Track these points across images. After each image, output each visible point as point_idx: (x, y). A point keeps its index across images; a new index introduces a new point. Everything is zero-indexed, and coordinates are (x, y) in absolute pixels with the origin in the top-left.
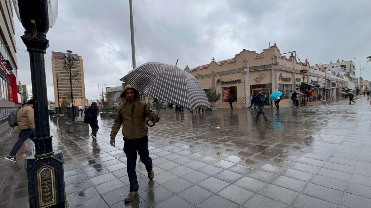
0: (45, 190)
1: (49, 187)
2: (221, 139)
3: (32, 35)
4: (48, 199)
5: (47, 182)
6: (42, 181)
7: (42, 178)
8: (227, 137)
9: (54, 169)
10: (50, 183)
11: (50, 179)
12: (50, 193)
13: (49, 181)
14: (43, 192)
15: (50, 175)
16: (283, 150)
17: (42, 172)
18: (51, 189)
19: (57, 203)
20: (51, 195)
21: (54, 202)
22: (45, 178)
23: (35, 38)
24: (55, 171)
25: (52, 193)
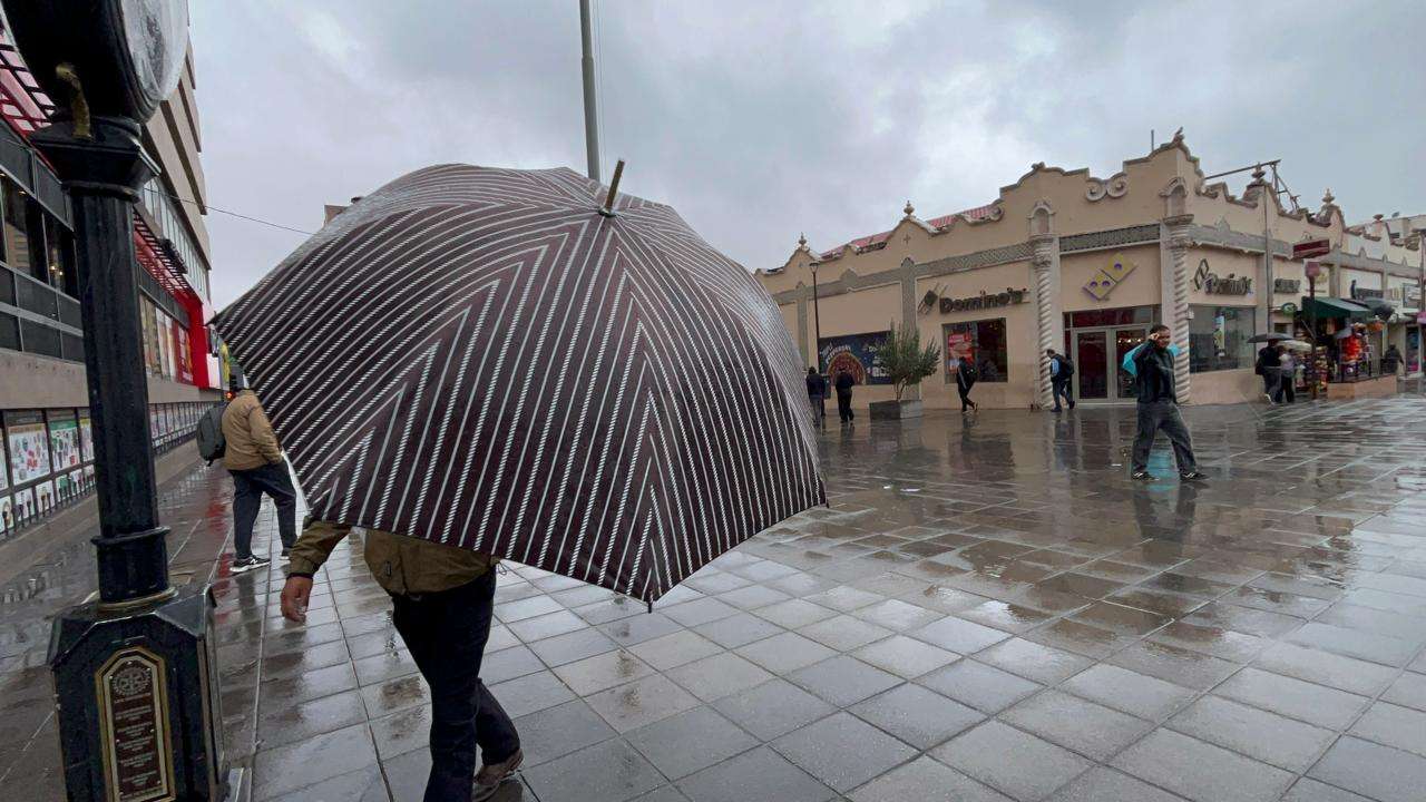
0: (127, 746)
1: (146, 732)
2: (914, 540)
3: (72, 128)
4: (140, 780)
5: (133, 714)
6: (116, 709)
7: (114, 695)
8: (943, 533)
9: (162, 665)
10: (150, 717)
11: (150, 701)
12: (149, 756)
13: (145, 709)
14: (121, 754)
15: (149, 688)
16: (1186, 602)
17: (114, 675)
18: (154, 742)
19: (178, 796)
20: (154, 764)
21: (165, 792)
22: (128, 699)
23: (83, 141)
24: (169, 673)
25: (156, 758)
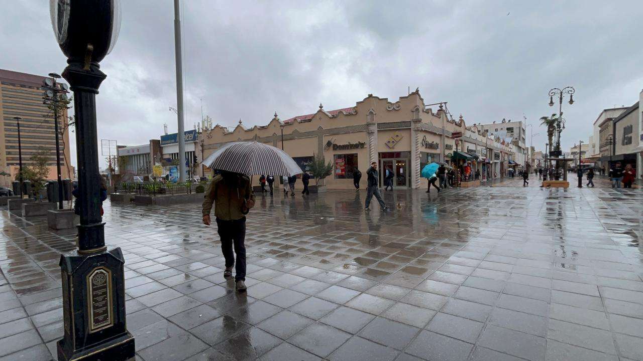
0: (97, 305)
1: (103, 300)
2: (338, 235)
3: (83, 66)
4: (101, 318)
5: (99, 292)
6: (94, 290)
7: (93, 285)
8: (348, 232)
9: (110, 273)
10: (105, 293)
11: (105, 287)
12: (104, 308)
13: (104, 290)
14: (95, 308)
15: (106, 282)
16: (428, 249)
17: (93, 277)
18: (106, 303)
19: (114, 324)
20: (106, 312)
21: (110, 323)
22: (98, 286)
23: (87, 71)
24: (112, 276)
25: (107, 309)
